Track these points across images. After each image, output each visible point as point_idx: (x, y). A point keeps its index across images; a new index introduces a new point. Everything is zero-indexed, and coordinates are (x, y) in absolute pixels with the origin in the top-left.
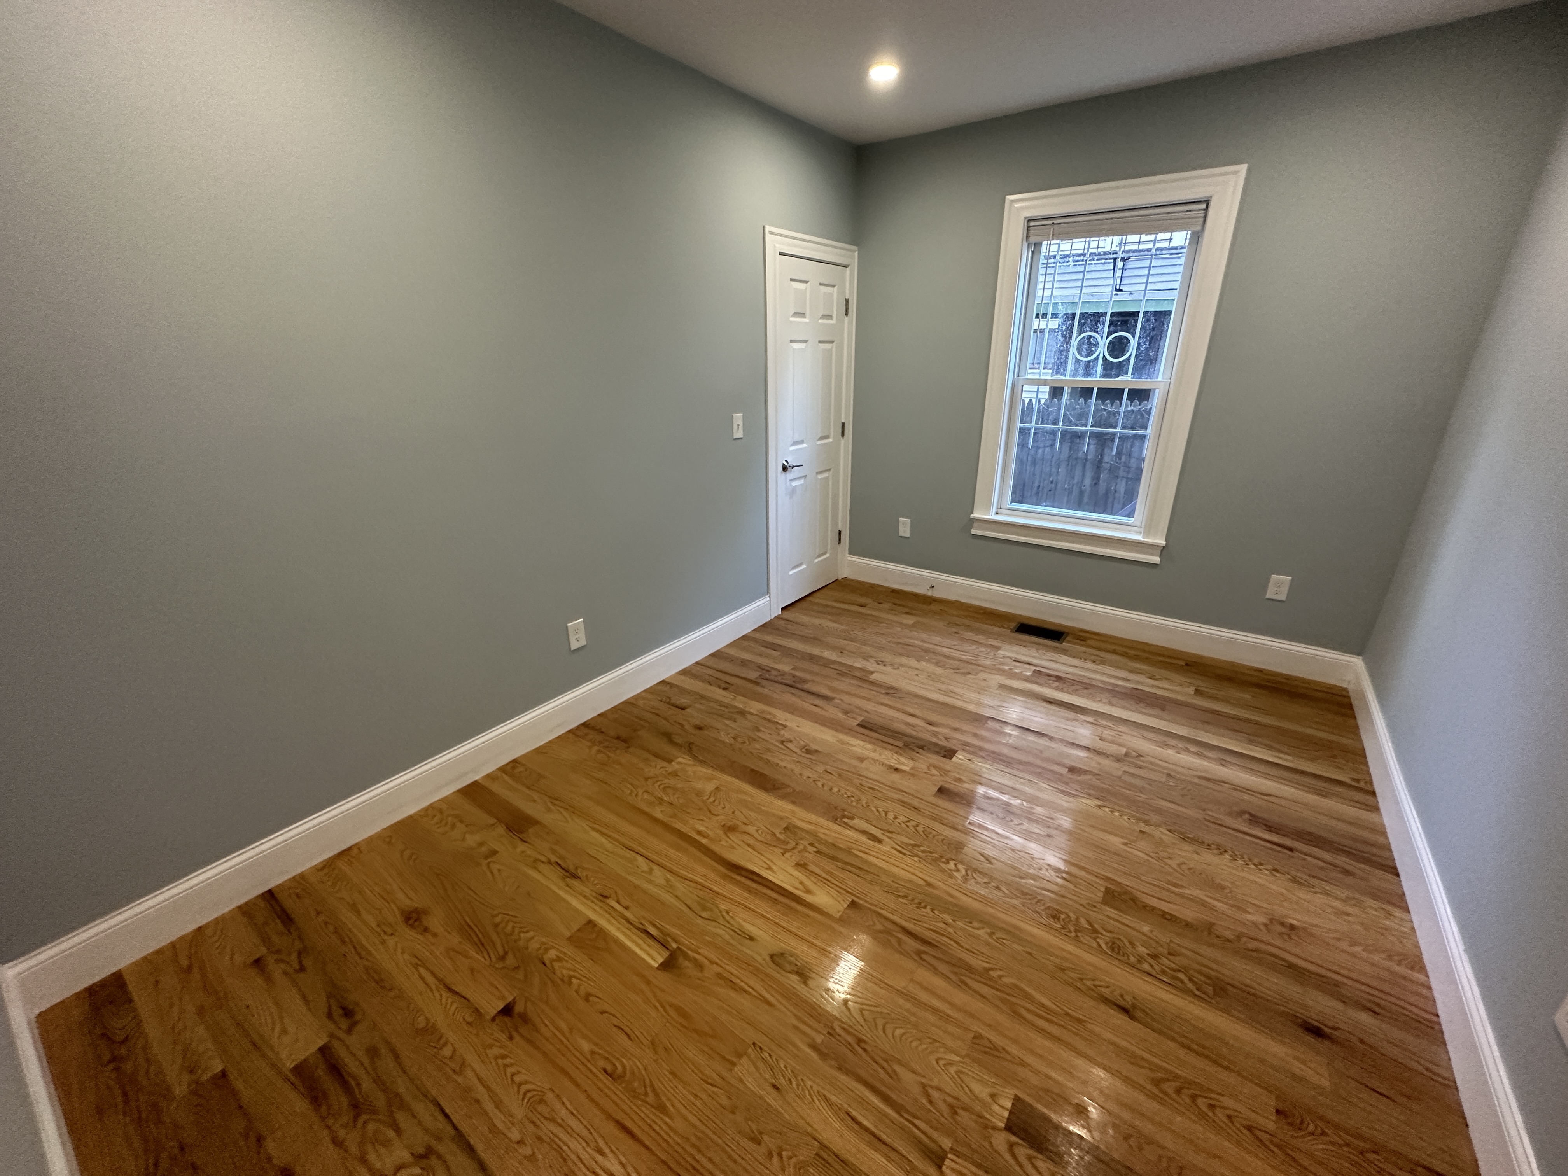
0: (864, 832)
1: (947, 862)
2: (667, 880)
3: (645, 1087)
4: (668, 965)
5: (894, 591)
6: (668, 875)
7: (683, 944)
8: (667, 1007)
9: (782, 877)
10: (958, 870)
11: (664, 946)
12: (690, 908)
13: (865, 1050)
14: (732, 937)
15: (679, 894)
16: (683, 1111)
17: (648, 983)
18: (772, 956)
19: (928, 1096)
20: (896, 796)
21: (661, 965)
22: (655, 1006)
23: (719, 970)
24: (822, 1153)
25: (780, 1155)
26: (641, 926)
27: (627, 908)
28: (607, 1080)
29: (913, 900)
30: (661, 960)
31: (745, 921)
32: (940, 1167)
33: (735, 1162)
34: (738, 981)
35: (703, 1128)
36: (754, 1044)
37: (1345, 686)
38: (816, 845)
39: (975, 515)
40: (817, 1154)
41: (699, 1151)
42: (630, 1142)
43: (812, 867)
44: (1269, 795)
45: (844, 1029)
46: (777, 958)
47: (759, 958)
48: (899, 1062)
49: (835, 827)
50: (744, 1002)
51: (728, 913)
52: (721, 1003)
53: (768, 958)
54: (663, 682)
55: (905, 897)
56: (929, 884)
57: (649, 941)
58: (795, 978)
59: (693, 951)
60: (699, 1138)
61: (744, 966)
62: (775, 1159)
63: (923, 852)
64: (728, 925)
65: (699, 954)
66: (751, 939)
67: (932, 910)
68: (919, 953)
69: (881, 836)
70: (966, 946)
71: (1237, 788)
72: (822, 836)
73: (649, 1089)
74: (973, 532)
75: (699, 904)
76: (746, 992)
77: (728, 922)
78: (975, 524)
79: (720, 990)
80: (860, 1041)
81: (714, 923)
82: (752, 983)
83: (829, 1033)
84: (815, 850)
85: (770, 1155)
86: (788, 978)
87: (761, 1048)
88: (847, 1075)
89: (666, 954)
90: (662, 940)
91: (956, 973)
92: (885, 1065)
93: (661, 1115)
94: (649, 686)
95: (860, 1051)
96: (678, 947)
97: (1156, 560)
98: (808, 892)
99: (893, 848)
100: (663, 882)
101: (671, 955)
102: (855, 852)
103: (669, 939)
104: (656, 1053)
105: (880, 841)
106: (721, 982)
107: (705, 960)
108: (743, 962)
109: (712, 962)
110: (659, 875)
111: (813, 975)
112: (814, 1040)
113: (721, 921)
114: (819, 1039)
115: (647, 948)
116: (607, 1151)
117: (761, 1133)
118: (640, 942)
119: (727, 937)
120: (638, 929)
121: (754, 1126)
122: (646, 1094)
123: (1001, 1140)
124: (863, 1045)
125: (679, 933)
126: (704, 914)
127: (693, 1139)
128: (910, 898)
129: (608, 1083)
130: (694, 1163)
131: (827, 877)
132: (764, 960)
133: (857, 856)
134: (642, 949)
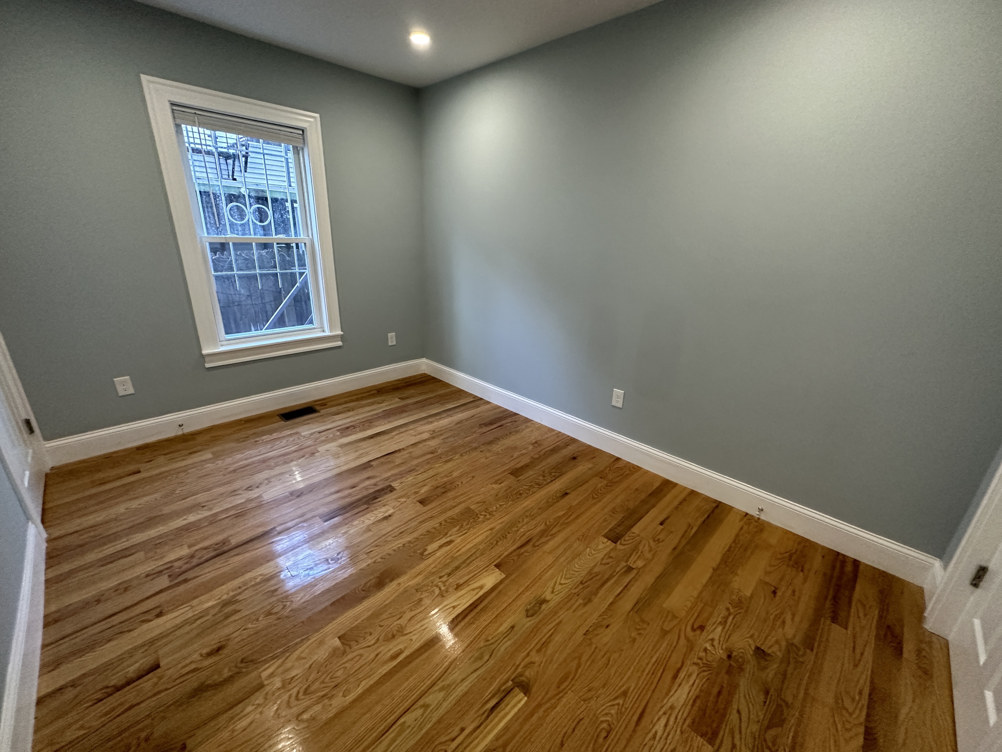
0: (441, 547)
1: (479, 518)
2: (442, 689)
3: (613, 705)
4: (526, 688)
5: (139, 448)
6: (436, 688)
7: (510, 676)
8: (560, 689)
9: (465, 601)
10: (485, 516)
11: (509, 692)
12: (477, 669)
13: (586, 582)
14: (509, 640)
15: (461, 678)
16: (624, 679)
17: (539, 706)
18: (527, 617)
19: (605, 564)
20: (416, 523)
21: (525, 694)
22: (558, 699)
23: (535, 650)
24: (635, 610)
25: (639, 629)
26: (486, 714)
27: (463, 730)
28: (612, 736)
29: (501, 539)
30: (522, 695)
31: (497, 630)
32: (633, 569)
33: (646, 651)
34: (544, 639)
35: (632, 668)
36: (584, 634)
37: (423, 372)
38: (442, 574)
39: (205, 352)
40: (636, 612)
41: (643, 671)
42: (646, 714)
43: (461, 581)
44: (474, 416)
45: (575, 588)
46: (529, 614)
47: (528, 624)
48: (592, 569)
49: (430, 560)
50: (558, 638)
51: (488, 641)
52: (558, 652)
53: (529, 619)
54: (40, 702)
55: (497, 542)
56: (492, 529)
57: (503, 705)
58: (544, 606)
59: (516, 669)
60: (638, 671)
61: (533, 634)
62: (641, 632)
63: (467, 524)
64: (499, 642)
65: (520, 664)
66: (513, 627)
67: (509, 533)
68: (534, 546)
69: (448, 539)
70: (532, 527)
71: (467, 420)
72: (435, 570)
73: (614, 703)
74: (207, 365)
75: (475, 661)
76: (551, 635)
77: (496, 641)
78: (207, 359)
79: (549, 652)
80: (581, 583)
81: (495, 651)
82: (545, 631)
83: (578, 595)
84: (446, 576)
85: (640, 634)
86: (544, 609)
87: (587, 631)
88: (598, 592)
89: (517, 690)
90: (504, 694)
91: (547, 536)
92: (592, 576)
93: (629, 694)
94: (32, 722)
95: (586, 584)
96: (512, 680)
97: (340, 343)
98: (481, 587)
99: (460, 537)
100: (442, 694)
101: (518, 687)
102: (457, 554)
103: (503, 688)
104: (592, 698)
105: (451, 542)
106: (543, 650)
107: (526, 660)
108: (529, 635)
109: (528, 655)
110: (433, 698)
111: (543, 596)
112: (581, 604)
113: (493, 647)
114: (580, 601)
115: (509, 707)
116: (654, 730)
117: (630, 637)
118: (501, 714)
119: (509, 643)
120: (488, 717)
121: (627, 640)
122: (618, 704)
123: (619, 546)
124: (584, 582)
125: (498, 680)
126: (486, 658)
127: (639, 674)
128: (499, 540)
129: (614, 733)
130: (650, 674)
131: (472, 575)
132: (530, 621)
133: (460, 555)
134: (510, 711)
